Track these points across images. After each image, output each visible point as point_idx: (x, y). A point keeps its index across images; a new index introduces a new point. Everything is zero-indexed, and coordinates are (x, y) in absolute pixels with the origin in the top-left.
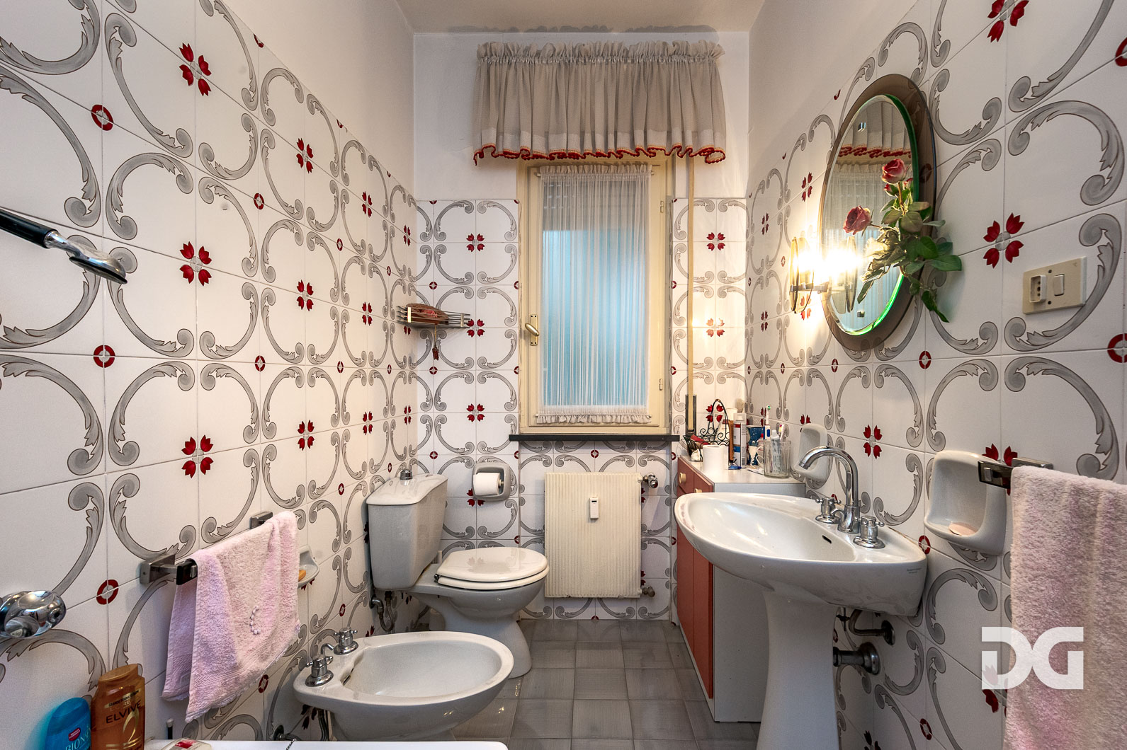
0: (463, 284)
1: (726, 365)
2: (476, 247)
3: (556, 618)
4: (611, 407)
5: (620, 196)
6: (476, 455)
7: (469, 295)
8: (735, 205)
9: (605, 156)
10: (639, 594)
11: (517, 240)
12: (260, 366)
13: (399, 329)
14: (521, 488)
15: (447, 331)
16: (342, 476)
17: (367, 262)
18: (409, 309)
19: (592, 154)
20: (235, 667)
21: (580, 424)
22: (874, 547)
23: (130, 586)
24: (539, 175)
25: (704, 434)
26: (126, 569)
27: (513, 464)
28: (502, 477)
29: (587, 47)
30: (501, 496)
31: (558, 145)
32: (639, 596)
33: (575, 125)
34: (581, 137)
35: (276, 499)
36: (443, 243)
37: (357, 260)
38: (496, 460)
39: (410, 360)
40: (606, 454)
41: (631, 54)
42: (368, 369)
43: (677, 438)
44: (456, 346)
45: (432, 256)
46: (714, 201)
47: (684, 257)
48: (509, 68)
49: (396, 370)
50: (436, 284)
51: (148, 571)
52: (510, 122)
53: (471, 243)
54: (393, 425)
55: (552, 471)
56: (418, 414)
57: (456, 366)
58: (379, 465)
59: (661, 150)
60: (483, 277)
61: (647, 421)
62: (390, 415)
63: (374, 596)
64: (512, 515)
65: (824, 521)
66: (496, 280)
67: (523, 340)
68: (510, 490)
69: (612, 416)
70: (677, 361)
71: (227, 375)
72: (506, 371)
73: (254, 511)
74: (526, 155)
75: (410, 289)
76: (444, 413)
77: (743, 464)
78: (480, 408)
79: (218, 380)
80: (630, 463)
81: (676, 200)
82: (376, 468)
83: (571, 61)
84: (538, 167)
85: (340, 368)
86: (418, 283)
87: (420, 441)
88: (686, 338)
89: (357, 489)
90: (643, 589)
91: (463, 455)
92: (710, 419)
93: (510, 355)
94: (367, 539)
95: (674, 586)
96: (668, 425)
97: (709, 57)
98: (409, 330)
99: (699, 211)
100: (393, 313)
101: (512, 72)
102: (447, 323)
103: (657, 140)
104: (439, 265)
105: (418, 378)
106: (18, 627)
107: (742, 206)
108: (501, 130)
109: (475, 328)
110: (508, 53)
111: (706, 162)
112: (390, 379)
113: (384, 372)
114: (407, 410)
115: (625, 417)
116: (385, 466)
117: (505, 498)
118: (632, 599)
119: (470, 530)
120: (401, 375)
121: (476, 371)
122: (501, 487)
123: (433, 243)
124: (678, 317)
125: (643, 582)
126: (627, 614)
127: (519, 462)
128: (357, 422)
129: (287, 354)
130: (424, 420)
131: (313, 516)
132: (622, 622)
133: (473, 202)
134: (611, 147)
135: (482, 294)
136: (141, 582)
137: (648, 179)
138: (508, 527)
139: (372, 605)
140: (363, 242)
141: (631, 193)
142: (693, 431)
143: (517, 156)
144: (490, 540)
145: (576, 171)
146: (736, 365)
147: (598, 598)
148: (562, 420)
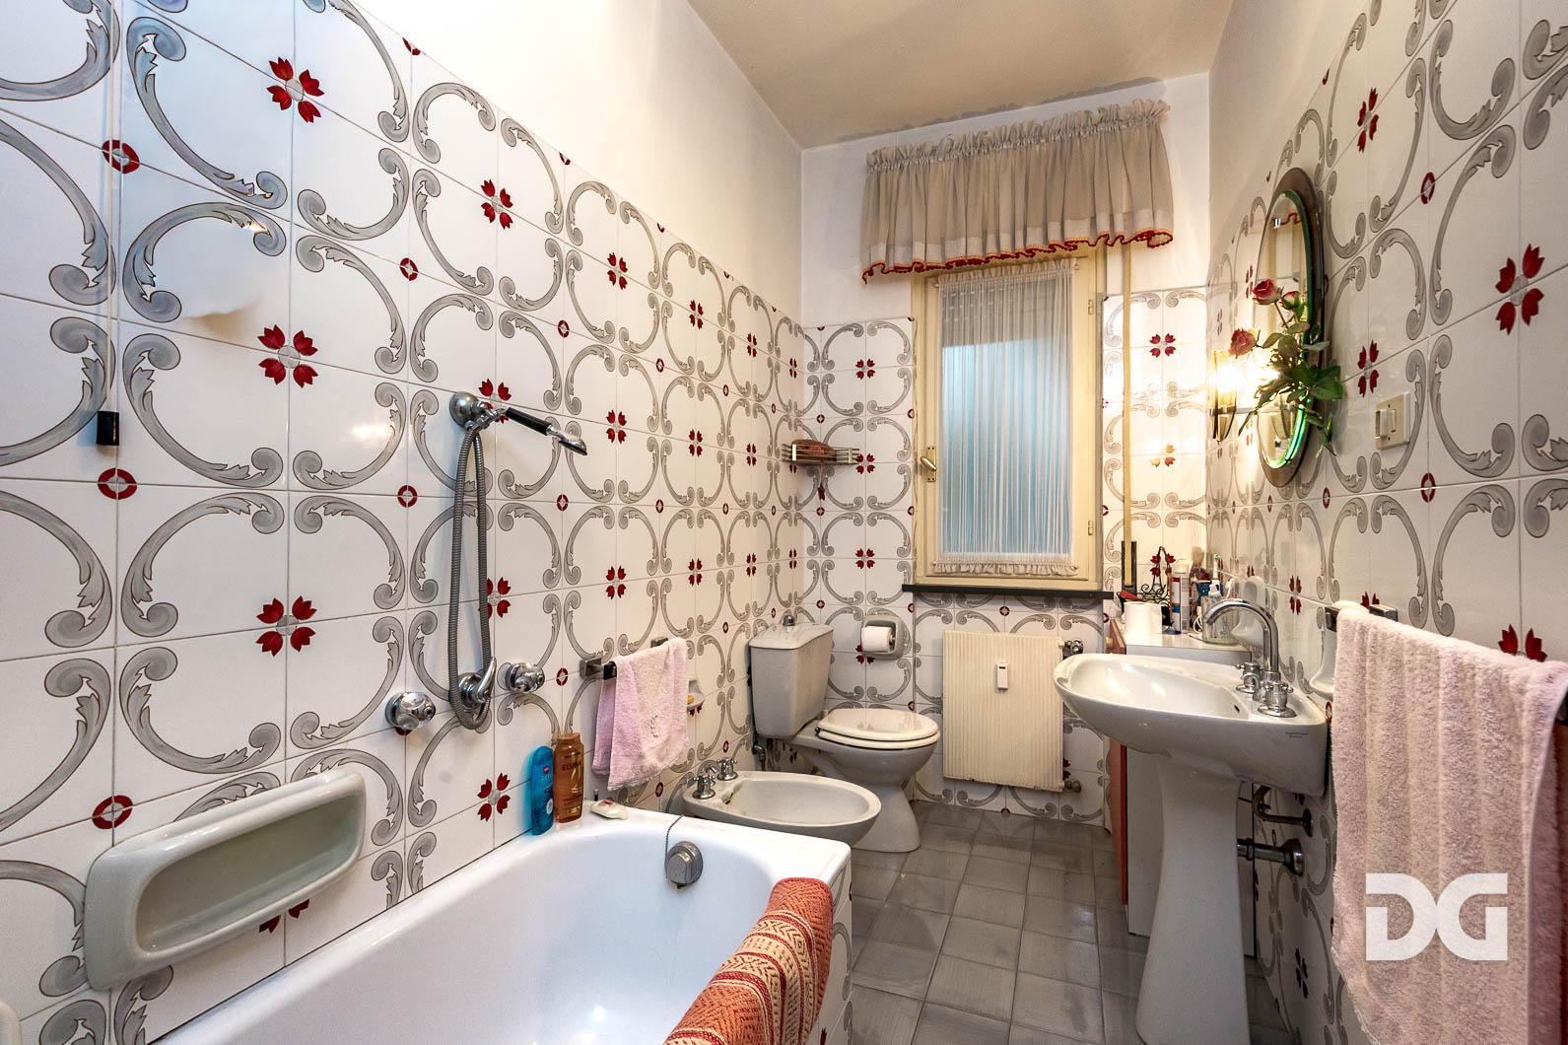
0: (852, 416)
1: (1178, 502)
2: (866, 374)
3: (958, 804)
4: (1025, 555)
5: (1035, 299)
6: (865, 606)
7: (858, 427)
8: (1190, 296)
9: (1013, 257)
10: (1060, 787)
11: (911, 362)
12: (660, 509)
13: (784, 468)
14: (916, 647)
15: (835, 467)
16: (727, 615)
17: (752, 403)
18: (794, 446)
19: (996, 257)
20: (641, 756)
21: (986, 575)
22: (1281, 716)
23: (574, 676)
24: (937, 285)
25: (1148, 591)
26: (573, 664)
27: (907, 618)
28: (893, 633)
29: (990, 134)
30: (890, 654)
31: (956, 252)
32: (1061, 791)
33: (976, 226)
34: (983, 238)
35: (671, 628)
36: (831, 372)
37: (742, 402)
38: (887, 613)
39: (796, 502)
40: (1019, 612)
41: (1044, 131)
42: (752, 510)
43: (1110, 596)
44: (845, 484)
45: (820, 386)
46: (1160, 294)
47: (1119, 367)
48: (901, 174)
49: (781, 511)
50: (823, 417)
51: (585, 667)
52: (901, 232)
53: (860, 370)
54: (778, 569)
55: (953, 630)
56: (804, 558)
57: (844, 506)
58: (762, 609)
59: (1083, 242)
60: (873, 406)
61: (1071, 572)
62: (774, 558)
63: (756, 743)
64: (906, 677)
65: (1246, 690)
66: (888, 409)
67: (919, 477)
68: (903, 648)
69: (1025, 566)
70: (1109, 499)
71: (636, 516)
72: (899, 512)
73: (655, 635)
74: (919, 268)
75: (797, 424)
76: (831, 558)
77: (1184, 628)
78: (870, 553)
79: (630, 520)
80: (1050, 624)
81: (1107, 298)
82: (759, 611)
83: (969, 154)
84: (936, 276)
85: (726, 509)
86: (805, 416)
87: (806, 589)
88: (1122, 468)
89: (740, 630)
90: (1066, 783)
91: (851, 605)
92: (1156, 572)
93: (903, 494)
94: (750, 682)
95: (1107, 783)
96: (1099, 580)
97: (1150, 120)
98: (795, 468)
99: (1138, 309)
100: (777, 452)
101: (904, 175)
102: (835, 460)
103: (1078, 231)
104: (827, 395)
105: (805, 520)
106: (522, 683)
107: (1200, 296)
108: (891, 243)
109: (865, 464)
110: (899, 156)
111: (1149, 246)
112: (774, 521)
113: (768, 514)
114: (793, 554)
115: (1043, 568)
116: (768, 611)
117: (897, 657)
118: (1053, 793)
119: (858, 690)
120: (786, 516)
121: (865, 511)
122: (892, 644)
123: (821, 373)
124: (1111, 444)
125: (1066, 775)
126: (1046, 812)
127: (914, 617)
128: (740, 563)
129: (680, 497)
130: (811, 565)
131: (701, 649)
132: (1039, 819)
133: (863, 325)
134: (1020, 246)
135: (872, 426)
136: (581, 675)
137: (1071, 275)
138: (901, 690)
139: (754, 751)
140: (748, 384)
141: (1049, 293)
142: (1132, 586)
143: (910, 269)
144: (880, 702)
145: (981, 276)
146: (1193, 503)
147: (1009, 786)
148: (964, 569)
